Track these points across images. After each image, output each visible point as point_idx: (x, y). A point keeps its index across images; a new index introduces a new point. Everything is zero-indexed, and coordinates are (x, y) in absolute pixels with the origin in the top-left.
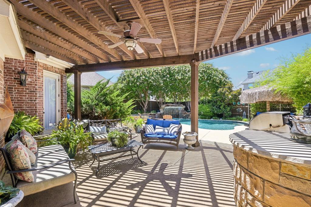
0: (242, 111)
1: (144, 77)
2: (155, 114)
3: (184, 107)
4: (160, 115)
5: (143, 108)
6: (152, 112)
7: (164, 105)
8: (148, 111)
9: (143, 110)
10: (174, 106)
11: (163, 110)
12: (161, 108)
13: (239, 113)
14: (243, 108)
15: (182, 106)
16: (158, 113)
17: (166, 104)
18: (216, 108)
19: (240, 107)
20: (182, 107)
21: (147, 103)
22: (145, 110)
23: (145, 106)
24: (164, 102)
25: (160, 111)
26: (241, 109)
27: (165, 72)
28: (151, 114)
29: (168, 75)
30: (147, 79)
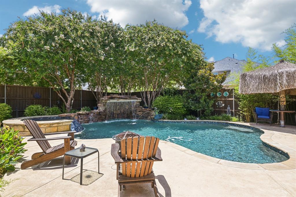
0: (223, 105)
1: (62, 36)
2: (88, 114)
3: (140, 100)
4: (97, 114)
5: (65, 102)
6: (84, 110)
7: (106, 97)
8: (76, 107)
9: (65, 107)
10: (122, 98)
11: (104, 105)
12: (100, 101)
13: (219, 108)
14: (225, 102)
15: (137, 99)
16: (95, 111)
17: (107, 95)
18: (193, 102)
19: (220, 100)
20: (136, 101)
21: (72, 93)
22: (68, 105)
23: (69, 99)
24: (104, 93)
25: (97, 108)
26: (222, 102)
27: (106, 37)
28: (79, 114)
29: (112, 43)
30: (71, 41)
